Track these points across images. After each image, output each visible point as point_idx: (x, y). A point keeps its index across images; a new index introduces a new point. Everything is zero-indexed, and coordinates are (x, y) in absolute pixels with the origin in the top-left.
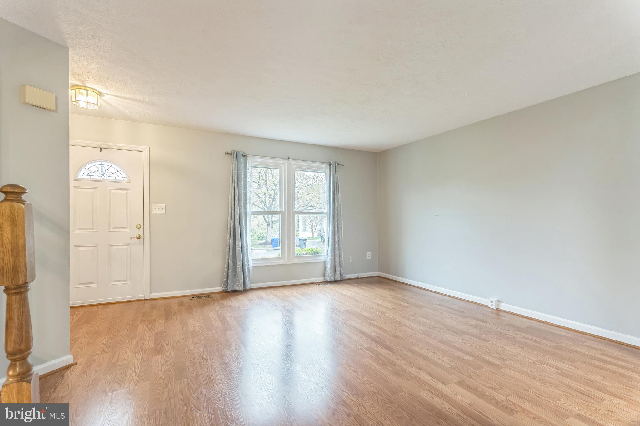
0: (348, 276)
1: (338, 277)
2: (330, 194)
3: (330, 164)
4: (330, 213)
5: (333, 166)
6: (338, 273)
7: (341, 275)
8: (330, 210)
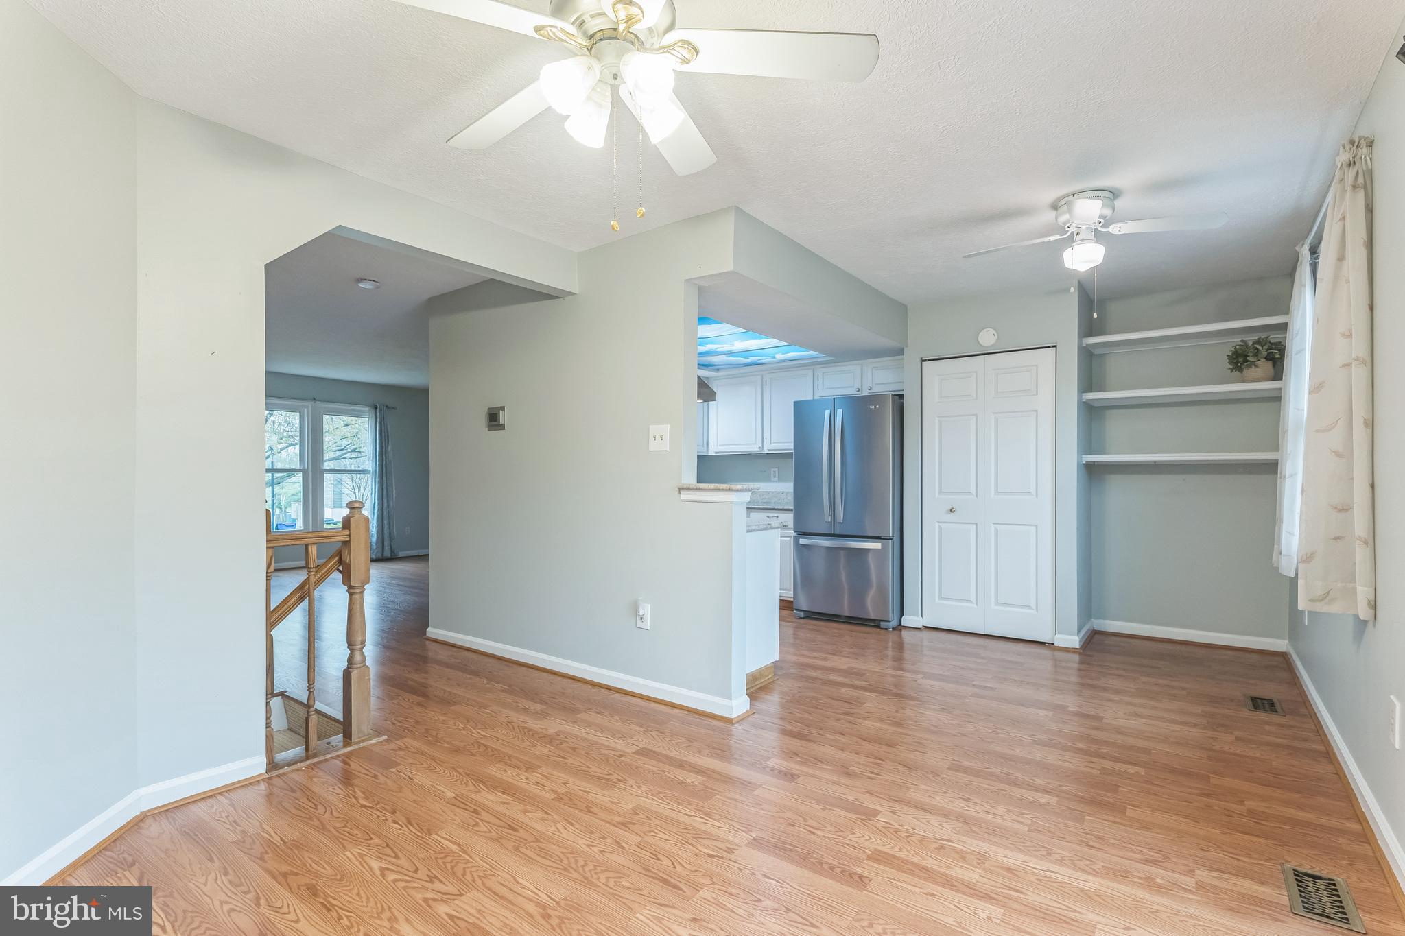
0: (402, 554)
1: (387, 553)
2: (376, 446)
3: (376, 408)
4: (376, 470)
5: (380, 411)
6: (387, 548)
7: (392, 551)
8: (376, 467)
